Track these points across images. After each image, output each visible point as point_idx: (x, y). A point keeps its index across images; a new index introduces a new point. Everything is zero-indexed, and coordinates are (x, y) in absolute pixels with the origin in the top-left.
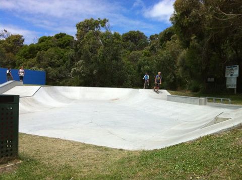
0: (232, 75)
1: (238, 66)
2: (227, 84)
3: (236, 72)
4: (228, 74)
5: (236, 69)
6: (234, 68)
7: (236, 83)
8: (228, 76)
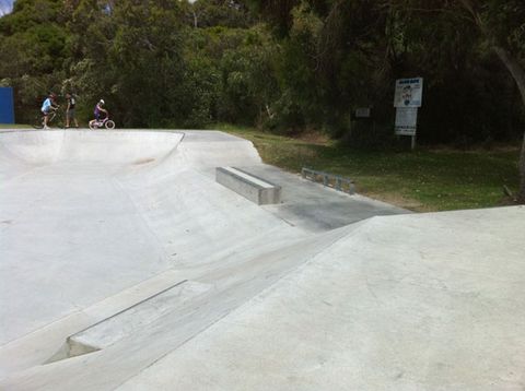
0: (407, 102)
1: (421, 80)
2: (397, 123)
3: (417, 96)
4: (399, 100)
5: (417, 87)
6: (412, 85)
7: (414, 123)
8: (399, 104)
